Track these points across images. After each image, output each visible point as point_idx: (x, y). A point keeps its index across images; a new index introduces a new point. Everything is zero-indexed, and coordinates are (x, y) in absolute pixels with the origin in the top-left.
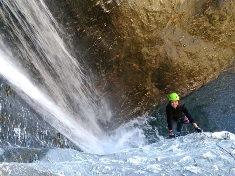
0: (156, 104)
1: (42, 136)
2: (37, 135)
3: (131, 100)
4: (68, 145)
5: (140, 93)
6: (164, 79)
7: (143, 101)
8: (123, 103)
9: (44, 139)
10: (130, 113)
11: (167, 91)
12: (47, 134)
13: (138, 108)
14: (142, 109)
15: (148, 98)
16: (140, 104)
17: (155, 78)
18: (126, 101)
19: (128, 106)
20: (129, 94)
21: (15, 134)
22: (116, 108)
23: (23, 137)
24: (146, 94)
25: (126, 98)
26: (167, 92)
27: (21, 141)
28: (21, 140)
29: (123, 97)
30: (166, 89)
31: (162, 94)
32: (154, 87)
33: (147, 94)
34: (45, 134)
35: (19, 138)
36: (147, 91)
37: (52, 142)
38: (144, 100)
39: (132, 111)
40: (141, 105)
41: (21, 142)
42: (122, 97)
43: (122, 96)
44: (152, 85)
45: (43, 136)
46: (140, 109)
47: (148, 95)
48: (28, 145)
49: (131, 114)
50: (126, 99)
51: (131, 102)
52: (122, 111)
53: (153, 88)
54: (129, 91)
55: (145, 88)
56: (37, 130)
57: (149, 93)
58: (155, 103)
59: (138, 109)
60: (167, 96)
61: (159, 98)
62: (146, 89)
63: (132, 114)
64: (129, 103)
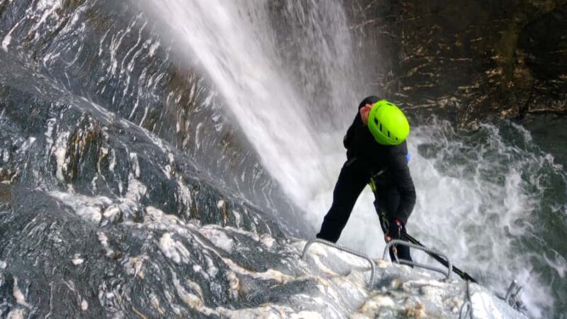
0: (510, 110)
1: (132, 50)
2: (117, 41)
3: (440, 69)
4: (213, 108)
5: (471, 60)
6: (557, 52)
7: (473, 87)
8: (416, 69)
9: (132, 61)
10: (427, 103)
11: (556, 90)
12: (152, 52)
13: (454, 99)
14: (465, 109)
15: (492, 85)
16: (463, 91)
17: (531, 40)
18: (424, 65)
19: (427, 82)
20: (438, 52)
21: (30, 8)
22: (391, 73)
23: (55, 24)
24: (488, 72)
25: (427, 58)
26: (554, 92)
27: (41, 33)
28: (41, 30)
29: (420, 51)
30: (554, 81)
31: (540, 92)
32: (520, 61)
33: (493, 72)
34: (146, 51)
35: (39, 24)
36: (493, 65)
37: (158, 79)
38: (477, 85)
39: (435, 100)
40: (464, 95)
41: (37, 35)
42: (416, 51)
43: (418, 49)
44: (515, 55)
45: (137, 53)
46: (457, 104)
47: (493, 78)
48: (56, 53)
49: (428, 108)
50: (427, 61)
51: (438, 75)
52: (405, 89)
53: (517, 63)
54: (441, 42)
55: (490, 54)
56: (125, 30)
57: (500, 72)
58: (511, 107)
59: (454, 102)
60: (550, 103)
61: (526, 100)
62: (493, 58)
63: (431, 107)
64: (432, 74)
